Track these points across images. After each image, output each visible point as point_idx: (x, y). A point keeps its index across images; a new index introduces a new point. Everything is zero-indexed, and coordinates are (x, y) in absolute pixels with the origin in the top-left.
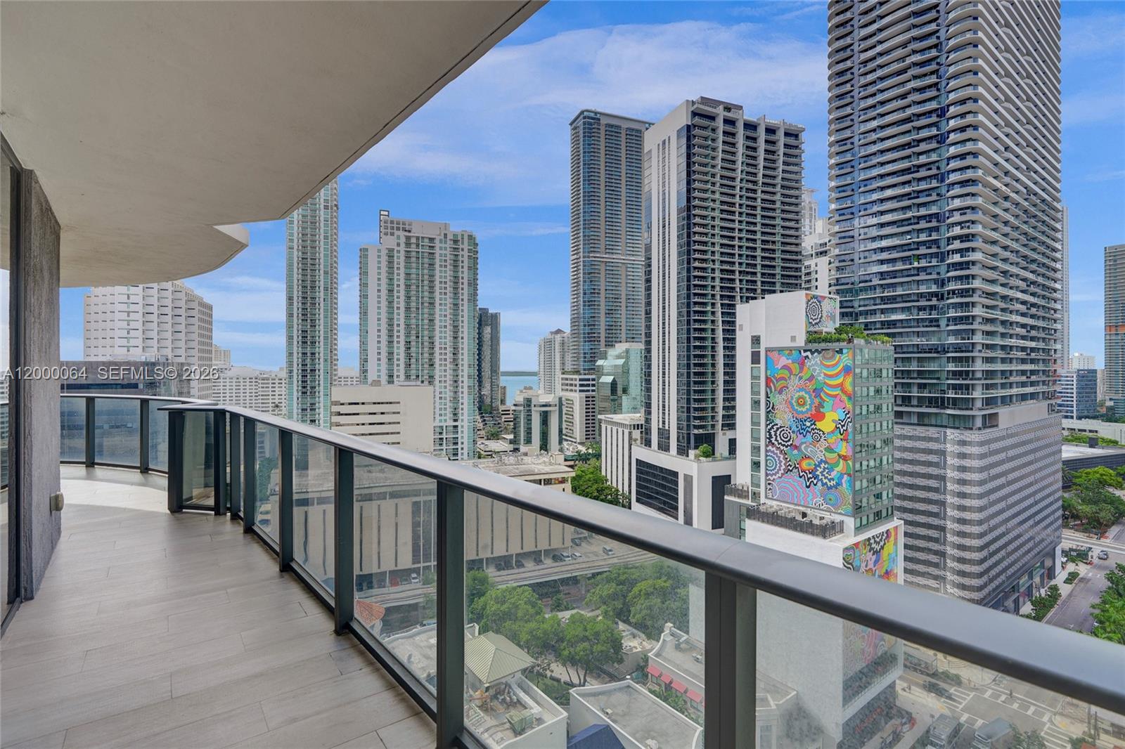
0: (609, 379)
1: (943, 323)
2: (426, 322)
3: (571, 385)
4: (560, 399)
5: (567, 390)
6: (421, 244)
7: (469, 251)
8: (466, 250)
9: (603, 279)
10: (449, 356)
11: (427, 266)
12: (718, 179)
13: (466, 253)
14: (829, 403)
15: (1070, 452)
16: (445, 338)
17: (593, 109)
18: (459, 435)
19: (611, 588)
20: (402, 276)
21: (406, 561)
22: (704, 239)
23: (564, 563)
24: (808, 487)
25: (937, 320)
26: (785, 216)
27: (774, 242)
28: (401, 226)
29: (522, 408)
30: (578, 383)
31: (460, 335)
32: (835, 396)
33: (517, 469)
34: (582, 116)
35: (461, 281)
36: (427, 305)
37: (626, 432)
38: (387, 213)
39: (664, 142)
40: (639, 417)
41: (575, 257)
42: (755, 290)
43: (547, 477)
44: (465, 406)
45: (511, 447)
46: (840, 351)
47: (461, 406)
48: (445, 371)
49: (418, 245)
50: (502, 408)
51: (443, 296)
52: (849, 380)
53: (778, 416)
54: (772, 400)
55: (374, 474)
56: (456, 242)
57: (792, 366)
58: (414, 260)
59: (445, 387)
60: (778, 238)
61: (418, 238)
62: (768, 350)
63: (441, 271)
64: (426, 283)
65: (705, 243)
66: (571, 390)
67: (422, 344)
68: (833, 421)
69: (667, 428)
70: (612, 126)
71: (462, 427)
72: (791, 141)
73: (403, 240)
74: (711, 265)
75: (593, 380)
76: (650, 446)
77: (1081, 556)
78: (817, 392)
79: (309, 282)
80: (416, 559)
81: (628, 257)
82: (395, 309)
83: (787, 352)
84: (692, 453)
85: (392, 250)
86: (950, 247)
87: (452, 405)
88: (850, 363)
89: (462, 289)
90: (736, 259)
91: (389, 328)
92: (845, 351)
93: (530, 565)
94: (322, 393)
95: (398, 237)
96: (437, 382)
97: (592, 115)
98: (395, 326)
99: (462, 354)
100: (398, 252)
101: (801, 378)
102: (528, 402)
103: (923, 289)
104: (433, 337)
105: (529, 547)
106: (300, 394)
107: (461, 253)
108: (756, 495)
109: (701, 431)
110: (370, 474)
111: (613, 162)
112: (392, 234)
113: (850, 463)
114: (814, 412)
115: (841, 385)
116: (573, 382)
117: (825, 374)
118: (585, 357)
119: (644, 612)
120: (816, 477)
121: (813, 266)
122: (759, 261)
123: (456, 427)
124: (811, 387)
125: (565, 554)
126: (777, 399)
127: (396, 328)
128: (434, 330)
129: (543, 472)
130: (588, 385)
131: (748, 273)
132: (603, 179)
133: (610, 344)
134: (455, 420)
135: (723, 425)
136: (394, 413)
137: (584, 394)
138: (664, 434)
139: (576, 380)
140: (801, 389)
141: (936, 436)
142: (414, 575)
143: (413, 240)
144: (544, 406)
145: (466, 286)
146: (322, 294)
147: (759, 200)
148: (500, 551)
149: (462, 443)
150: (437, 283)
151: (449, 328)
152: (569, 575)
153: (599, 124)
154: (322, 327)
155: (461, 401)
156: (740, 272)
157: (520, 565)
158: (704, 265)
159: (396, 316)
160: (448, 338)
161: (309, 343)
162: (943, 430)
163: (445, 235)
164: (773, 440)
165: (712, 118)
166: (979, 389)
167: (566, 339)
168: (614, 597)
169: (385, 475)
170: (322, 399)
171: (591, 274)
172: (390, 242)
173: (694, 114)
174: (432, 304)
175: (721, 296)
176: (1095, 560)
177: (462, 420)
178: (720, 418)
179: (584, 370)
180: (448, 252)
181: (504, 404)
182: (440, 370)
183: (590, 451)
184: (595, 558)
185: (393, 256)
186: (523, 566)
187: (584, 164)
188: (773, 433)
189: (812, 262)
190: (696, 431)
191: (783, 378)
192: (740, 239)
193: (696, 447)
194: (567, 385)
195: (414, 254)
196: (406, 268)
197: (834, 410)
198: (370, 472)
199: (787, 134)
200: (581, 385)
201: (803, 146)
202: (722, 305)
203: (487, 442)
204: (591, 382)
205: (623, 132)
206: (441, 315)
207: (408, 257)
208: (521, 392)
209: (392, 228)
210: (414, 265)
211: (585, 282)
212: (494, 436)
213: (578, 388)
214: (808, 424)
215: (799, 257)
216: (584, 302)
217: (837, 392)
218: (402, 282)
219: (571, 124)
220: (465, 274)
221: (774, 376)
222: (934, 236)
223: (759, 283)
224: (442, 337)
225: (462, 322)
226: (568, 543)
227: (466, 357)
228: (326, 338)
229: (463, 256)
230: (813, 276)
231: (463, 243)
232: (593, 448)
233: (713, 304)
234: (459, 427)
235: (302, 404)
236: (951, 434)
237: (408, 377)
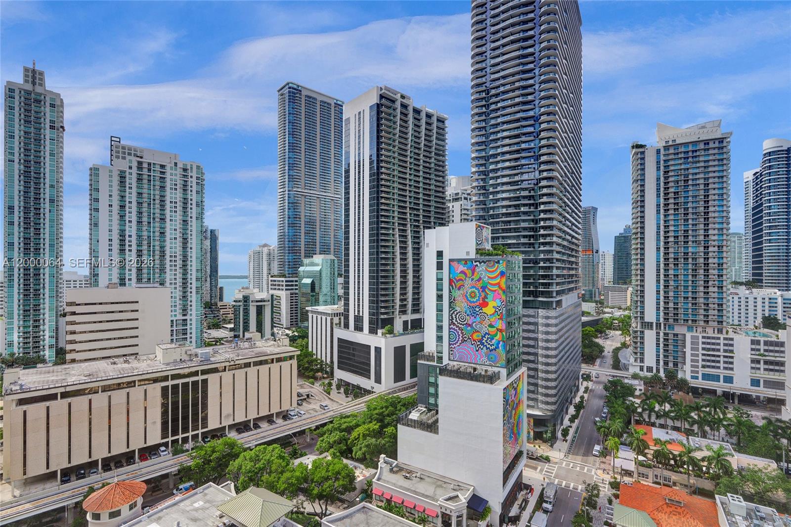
0: (308, 281)
1: (536, 246)
2: (157, 234)
3: (279, 285)
4: (272, 296)
5: (275, 289)
6: (152, 169)
7: (198, 178)
8: (194, 178)
9: (303, 207)
10: (179, 263)
11: (159, 187)
12: (397, 143)
13: (194, 180)
14: (491, 296)
15: (584, 319)
16: (176, 248)
17: (296, 83)
18: (188, 327)
19: (336, 436)
20: (134, 195)
21: (155, 438)
22: (388, 184)
23: (293, 421)
24: (477, 351)
25: (533, 244)
26: (437, 173)
27: (430, 190)
28: (133, 152)
29: (241, 304)
30: (284, 283)
31: (189, 245)
32: (495, 291)
33: (253, 351)
34: (287, 87)
35: (190, 202)
36: (158, 220)
37: (329, 319)
38: (118, 140)
39: (360, 113)
40: (339, 307)
41: (282, 190)
42: (419, 221)
43: (278, 356)
44: (194, 303)
45: (232, 334)
46: (498, 262)
47: (189, 304)
48: (175, 275)
49: (149, 170)
50: (220, 304)
51: (173, 214)
52: (504, 280)
53: (457, 305)
54: (453, 294)
55: (119, 366)
56: (185, 170)
57: (467, 272)
58: (145, 181)
59: (176, 288)
60: (432, 187)
61: (149, 164)
62: (451, 261)
63: (171, 193)
64: (157, 202)
65: (388, 187)
66: (279, 289)
67: (154, 251)
68: (494, 307)
69: (361, 315)
70: (310, 97)
71: (191, 320)
72: (440, 125)
73: (135, 165)
74: (392, 202)
75: (296, 281)
76: (348, 328)
77: (587, 378)
78: (484, 288)
79: (32, 194)
80: (164, 435)
81: (321, 193)
82: (127, 222)
83: (463, 262)
84: (380, 332)
85: (125, 172)
86: (541, 200)
87: (181, 302)
88: (504, 270)
89: (191, 209)
90: (408, 199)
91: (121, 238)
92: (501, 262)
93: (264, 425)
94: (47, 296)
95: (130, 161)
96: (167, 284)
97: (295, 86)
98: (127, 237)
99: (191, 261)
100: (131, 174)
101: (472, 280)
102: (246, 299)
103: (523, 225)
104: (164, 247)
105: (264, 412)
106: (22, 296)
107: (190, 179)
108: (440, 359)
109: (385, 316)
110: (115, 366)
111: (310, 124)
112: (124, 158)
113: (504, 333)
114: (481, 302)
115: (498, 284)
116: (281, 283)
117: (489, 277)
118: (289, 265)
119: (364, 449)
120: (483, 344)
121: (451, 207)
122: (421, 201)
123: (184, 320)
124: (480, 285)
125: (292, 413)
126: (457, 294)
127: (127, 239)
128: (164, 241)
129: (274, 352)
130: (292, 285)
131: (415, 209)
132: (303, 135)
133: (309, 255)
134: (184, 315)
135: (400, 312)
136: (132, 311)
137: (289, 292)
138: (358, 319)
139: (283, 281)
140: (473, 287)
141: (533, 314)
142: (163, 448)
143: (145, 165)
144: (257, 301)
145: (194, 206)
146: (47, 205)
147: (421, 161)
148: (240, 418)
149: (191, 333)
150: (168, 202)
151: (179, 240)
152: (299, 430)
153: (300, 94)
154: (47, 236)
155: (189, 299)
156: (410, 208)
157: (256, 426)
158: (388, 202)
159: (127, 228)
160: (178, 248)
161: (32, 250)
162: (536, 310)
163: (176, 164)
164: (454, 321)
165: (393, 101)
166: (555, 285)
167: (272, 251)
168: (339, 442)
169: (130, 365)
170: (47, 300)
171: (294, 205)
172: (122, 165)
173: (382, 97)
174: (163, 220)
175: (399, 224)
176: (594, 379)
177: (191, 315)
178: (398, 307)
179: (289, 274)
180: (178, 178)
181: (222, 301)
182: (171, 275)
183: (296, 334)
184: (316, 414)
185: (125, 177)
186: (259, 427)
187: (289, 122)
188: (454, 316)
189: (450, 205)
190: (382, 317)
191: (461, 280)
192: (410, 186)
193: (383, 328)
194: (275, 285)
195: (145, 177)
196: (138, 187)
197: (494, 300)
198: (115, 363)
199: (438, 120)
200: (286, 285)
201: (447, 130)
202: (399, 229)
203: (209, 331)
204: (294, 283)
205: (318, 103)
206: (171, 229)
207: (140, 179)
208: (240, 291)
209: (124, 153)
210: (146, 186)
211: (289, 209)
212: (216, 326)
213: (284, 288)
214: (477, 310)
215: (444, 201)
216: (288, 224)
217: (496, 288)
218: (134, 199)
219: (279, 91)
220: (193, 197)
221: (455, 278)
222: (532, 193)
223: (421, 216)
224: (173, 247)
225: (191, 235)
226: (295, 404)
227: (194, 263)
228: (51, 246)
229: (191, 182)
230: (451, 212)
231: (192, 172)
232: (297, 331)
233: (393, 229)
234: (188, 320)
235: (24, 306)
236: (542, 312)
237: (139, 280)
